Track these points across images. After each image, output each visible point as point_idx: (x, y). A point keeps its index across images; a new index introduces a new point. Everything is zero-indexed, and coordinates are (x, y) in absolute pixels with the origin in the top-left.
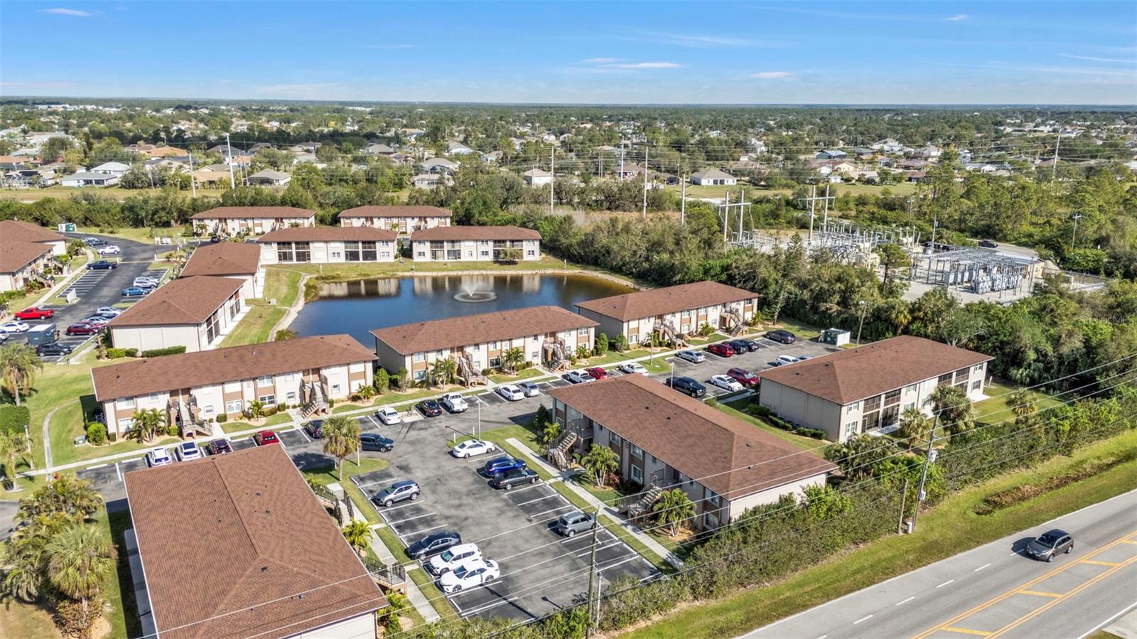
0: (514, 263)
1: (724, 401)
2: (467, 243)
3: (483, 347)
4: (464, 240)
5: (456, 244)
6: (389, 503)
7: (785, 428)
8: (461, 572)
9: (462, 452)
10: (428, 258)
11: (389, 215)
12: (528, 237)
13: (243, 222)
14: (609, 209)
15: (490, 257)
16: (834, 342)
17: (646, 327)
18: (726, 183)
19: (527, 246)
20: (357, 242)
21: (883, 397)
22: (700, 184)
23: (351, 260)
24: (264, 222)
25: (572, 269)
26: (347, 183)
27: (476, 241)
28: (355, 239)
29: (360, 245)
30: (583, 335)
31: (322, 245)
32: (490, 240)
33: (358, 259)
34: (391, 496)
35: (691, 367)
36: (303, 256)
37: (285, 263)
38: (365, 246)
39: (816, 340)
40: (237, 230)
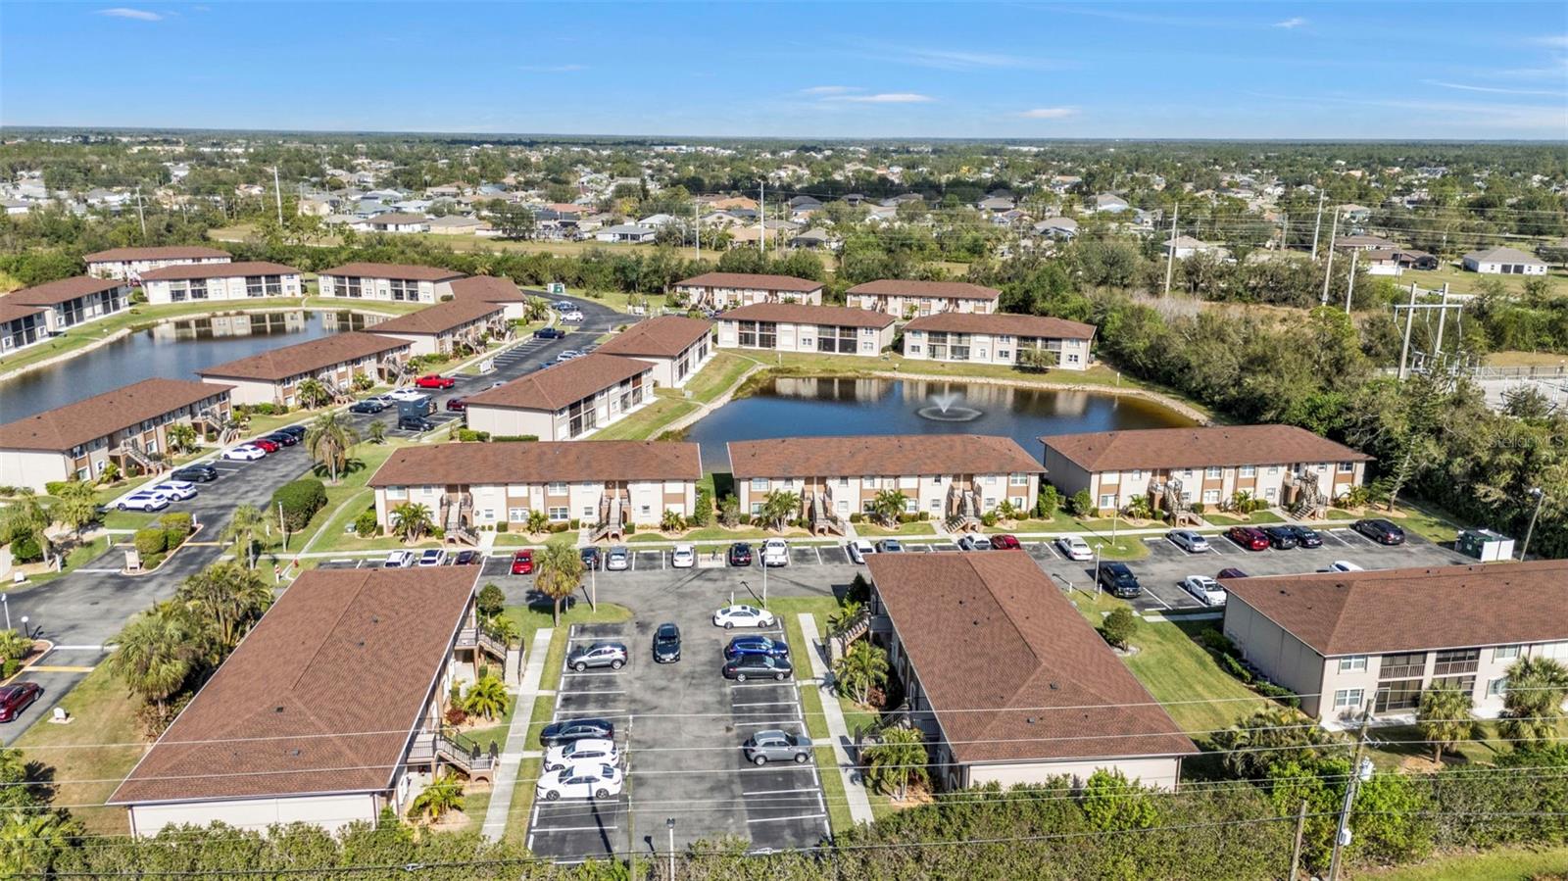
0: (1043, 371)
1: (1178, 618)
2: (979, 338)
3: (854, 483)
4: (975, 334)
5: (964, 338)
6: (581, 667)
7: (1239, 676)
8: (565, 774)
9: (722, 620)
10: (924, 355)
11: (910, 293)
12: (1071, 336)
13: (731, 293)
14: (1271, 302)
15: (1011, 361)
16: (1477, 553)
17: (1136, 485)
18: (1526, 271)
19: (1067, 348)
20: (833, 327)
21: (1431, 658)
22: (1476, 271)
23: (825, 350)
24: (756, 293)
25: (1133, 388)
26: (911, 249)
27: (993, 335)
28: (832, 323)
29: (838, 330)
30: (1018, 484)
31: (791, 328)
32: (1013, 336)
33: (833, 350)
34: (584, 658)
35: (1179, 558)
36: (768, 341)
37: (745, 347)
38: (841, 336)
39: (1450, 545)
40: (724, 302)
